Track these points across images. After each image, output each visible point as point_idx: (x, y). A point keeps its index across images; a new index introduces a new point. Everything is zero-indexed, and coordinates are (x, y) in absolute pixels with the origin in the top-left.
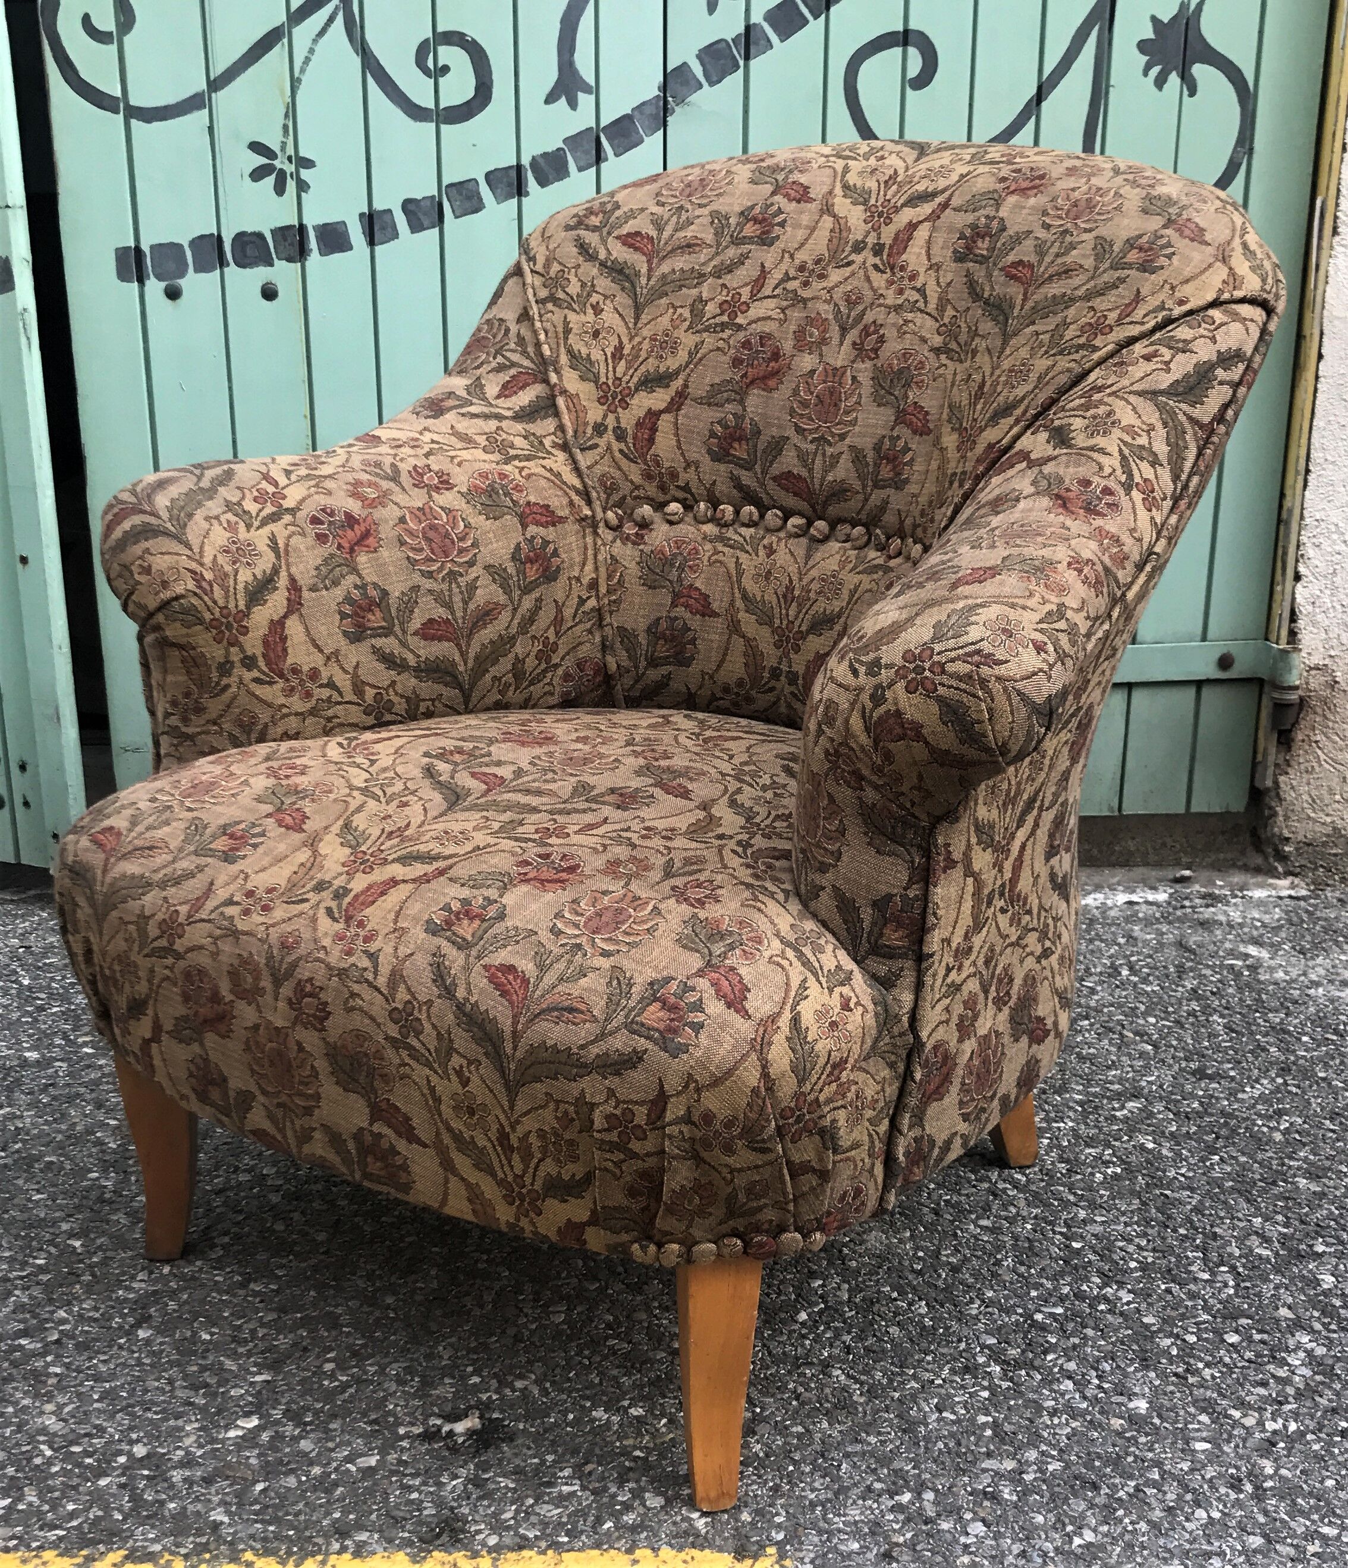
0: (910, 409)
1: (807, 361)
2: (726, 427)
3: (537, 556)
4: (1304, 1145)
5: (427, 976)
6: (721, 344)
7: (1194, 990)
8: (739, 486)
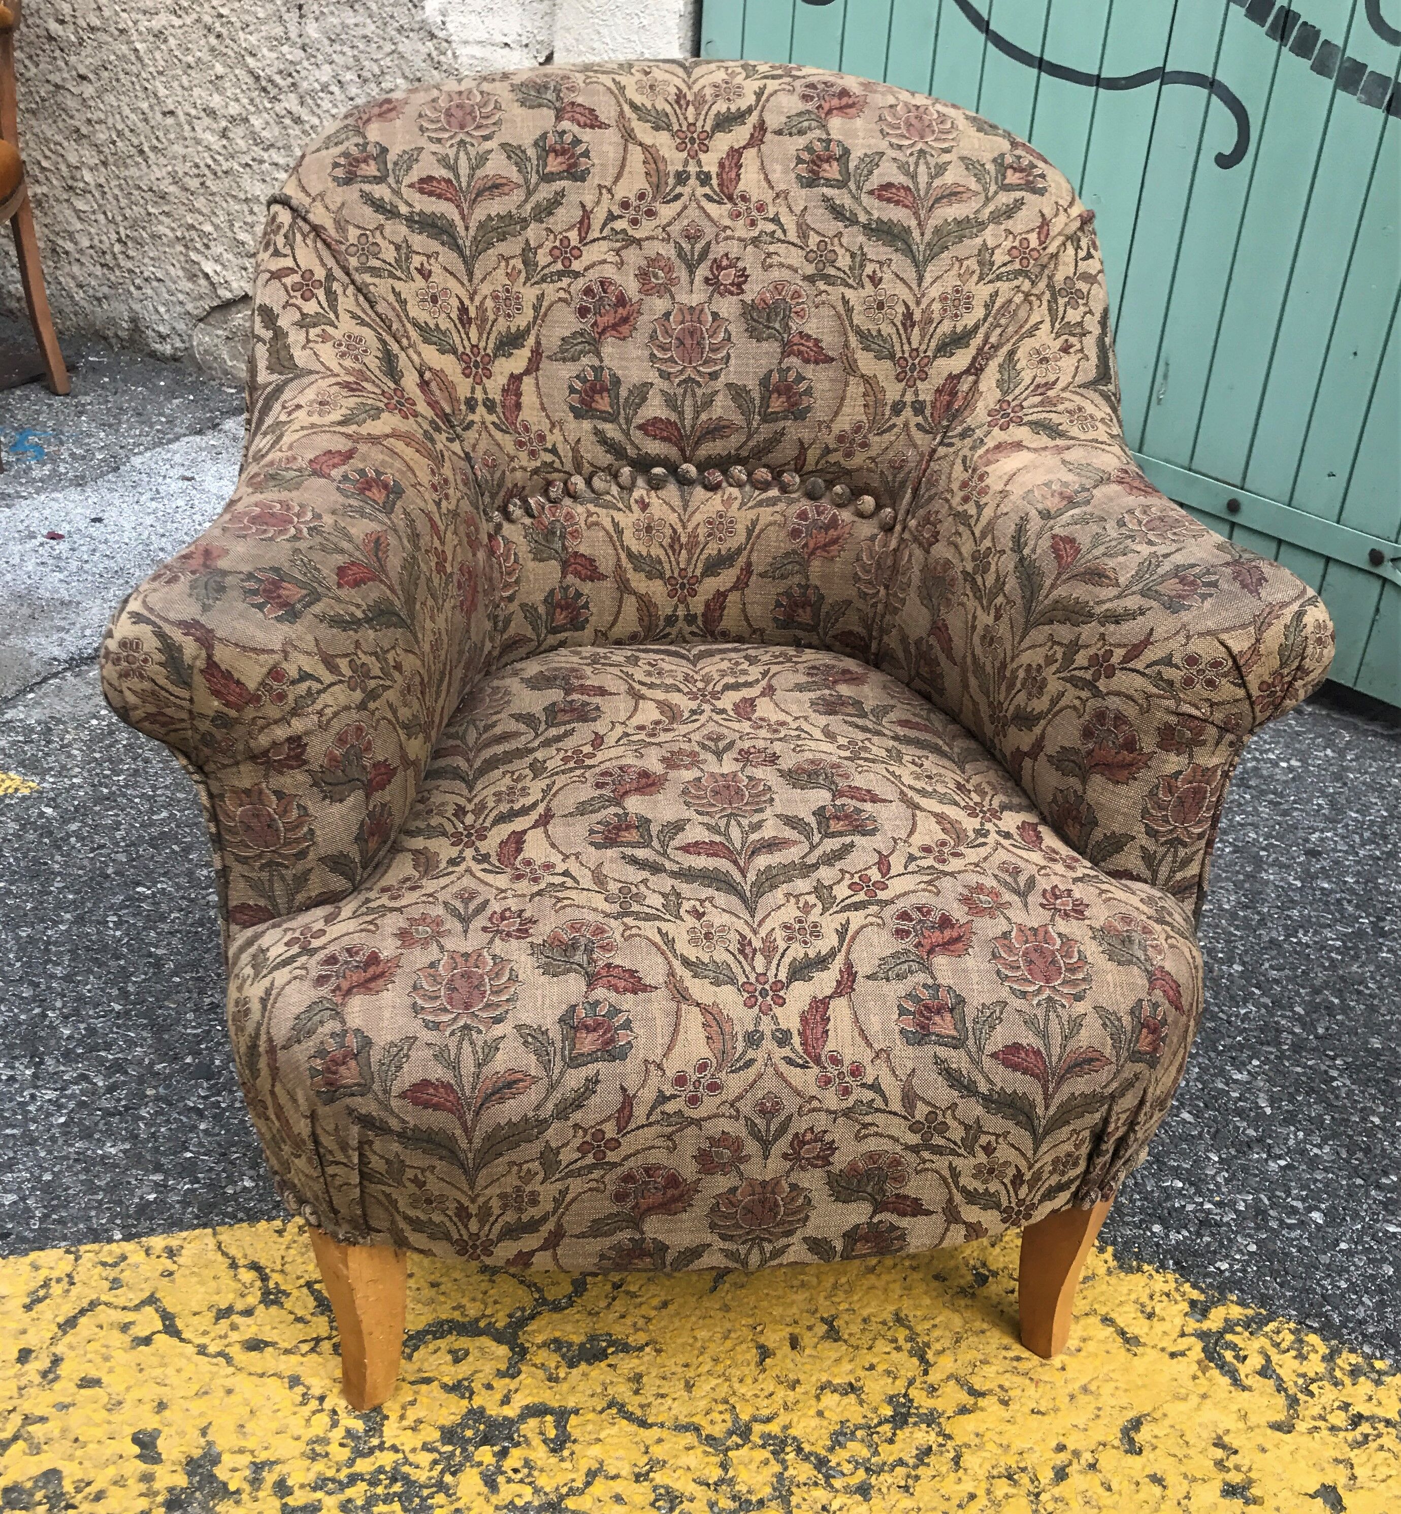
0: (798, 340)
1: (658, 305)
2: (584, 380)
6: (562, 294)
8: (603, 440)
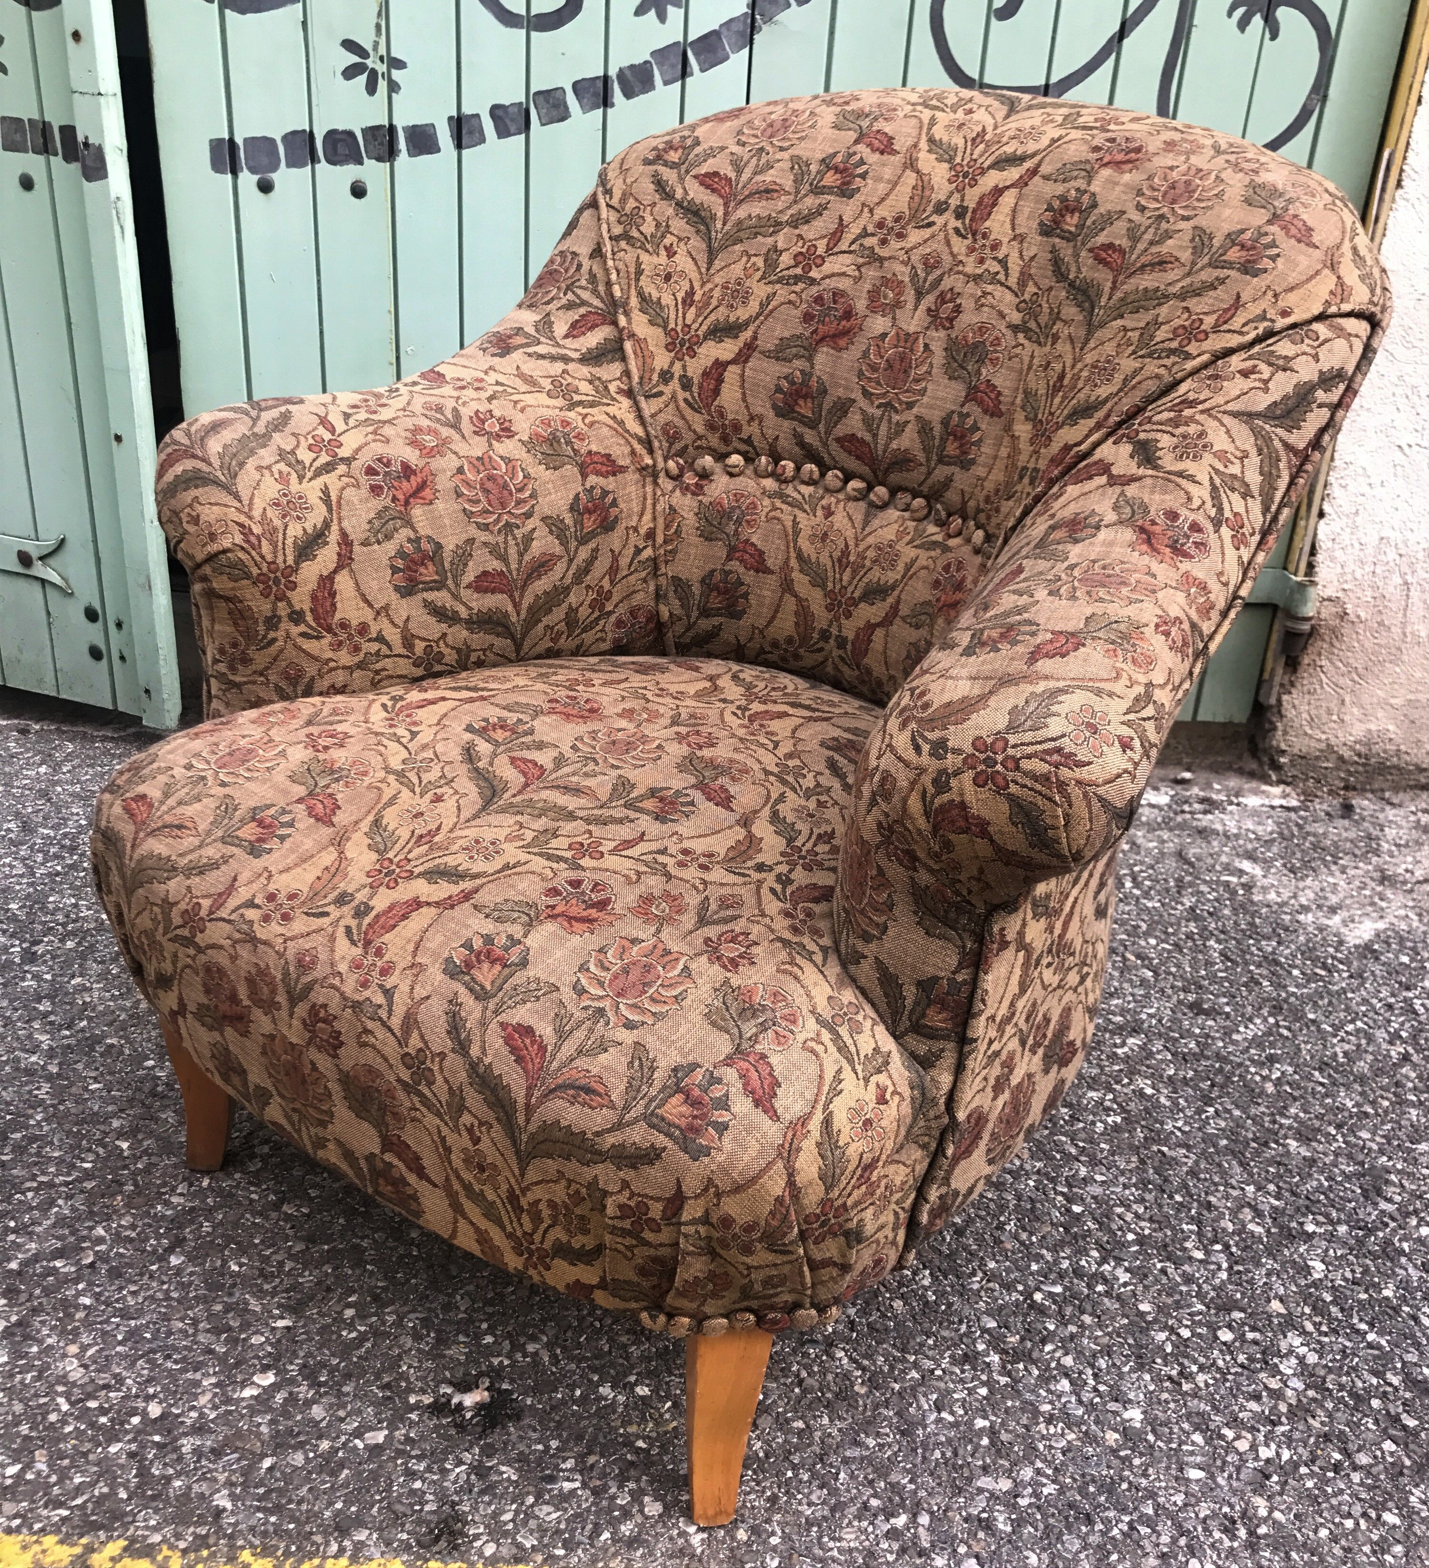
0: (983, 387)
1: (879, 324)
2: (792, 383)
3: (596, 507)
4: (1295, 1099)
5: (442, 1024)
6: (793, 297)
7: (1192, 909)
8: (801, 444)
